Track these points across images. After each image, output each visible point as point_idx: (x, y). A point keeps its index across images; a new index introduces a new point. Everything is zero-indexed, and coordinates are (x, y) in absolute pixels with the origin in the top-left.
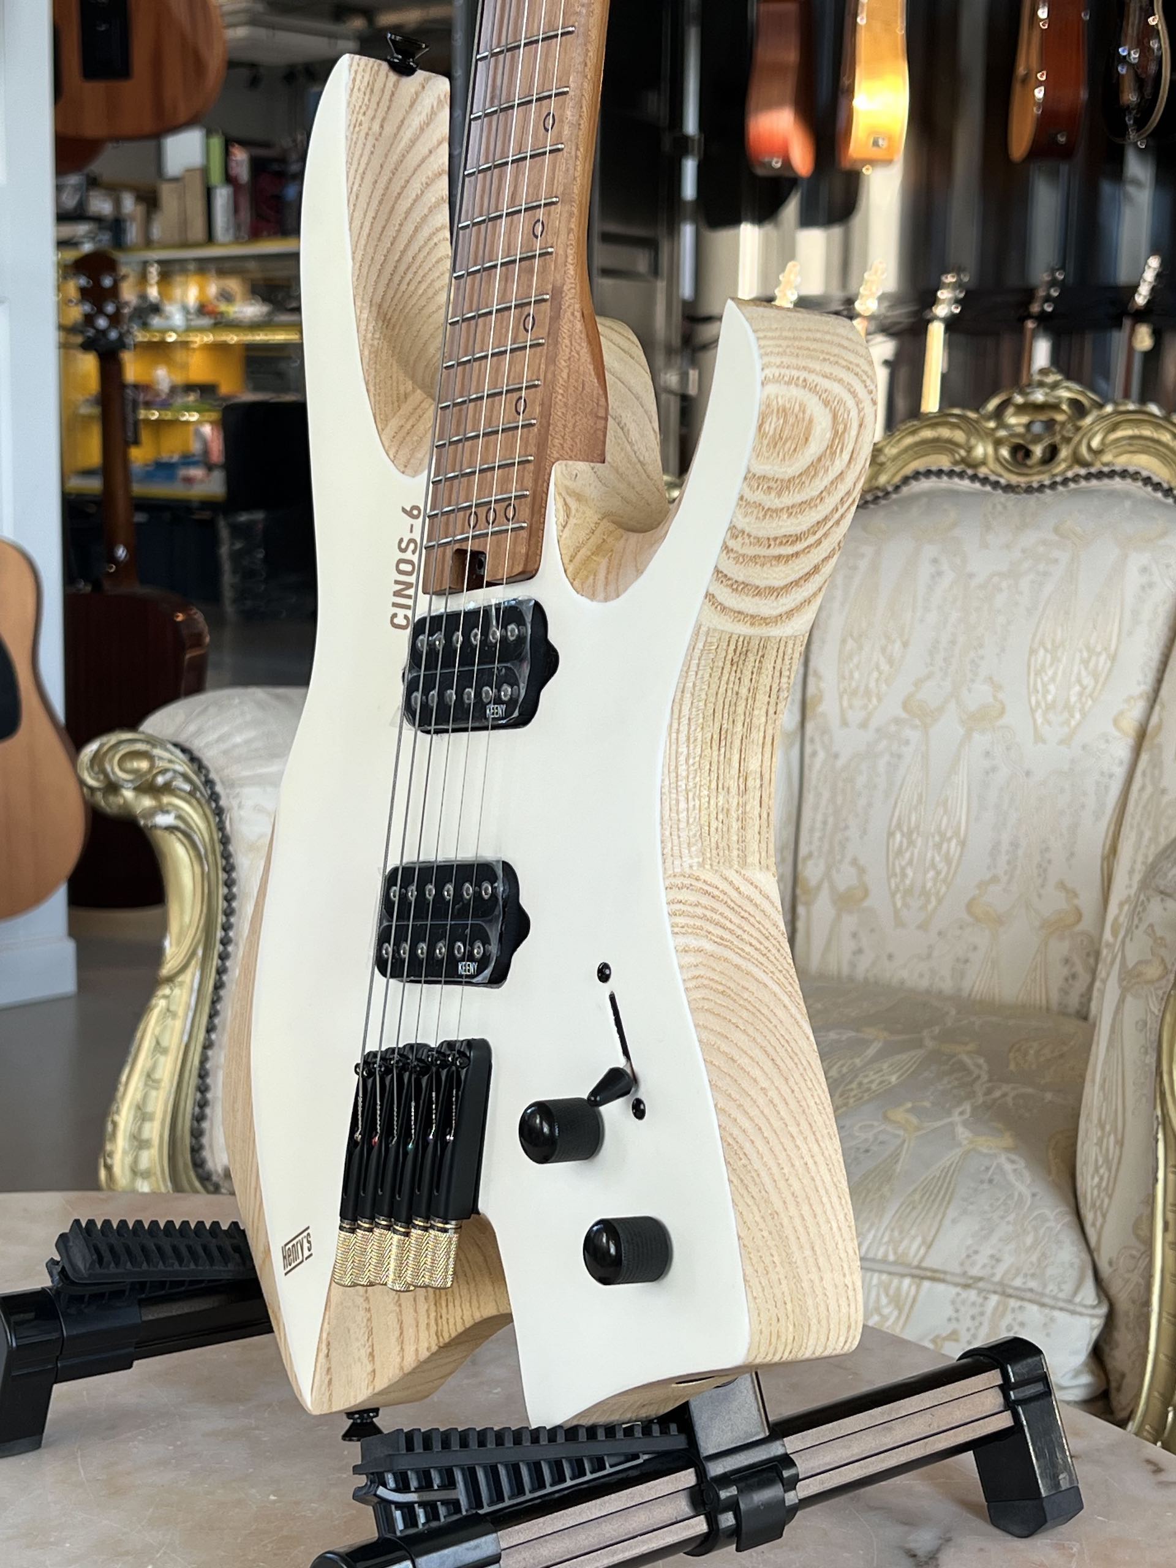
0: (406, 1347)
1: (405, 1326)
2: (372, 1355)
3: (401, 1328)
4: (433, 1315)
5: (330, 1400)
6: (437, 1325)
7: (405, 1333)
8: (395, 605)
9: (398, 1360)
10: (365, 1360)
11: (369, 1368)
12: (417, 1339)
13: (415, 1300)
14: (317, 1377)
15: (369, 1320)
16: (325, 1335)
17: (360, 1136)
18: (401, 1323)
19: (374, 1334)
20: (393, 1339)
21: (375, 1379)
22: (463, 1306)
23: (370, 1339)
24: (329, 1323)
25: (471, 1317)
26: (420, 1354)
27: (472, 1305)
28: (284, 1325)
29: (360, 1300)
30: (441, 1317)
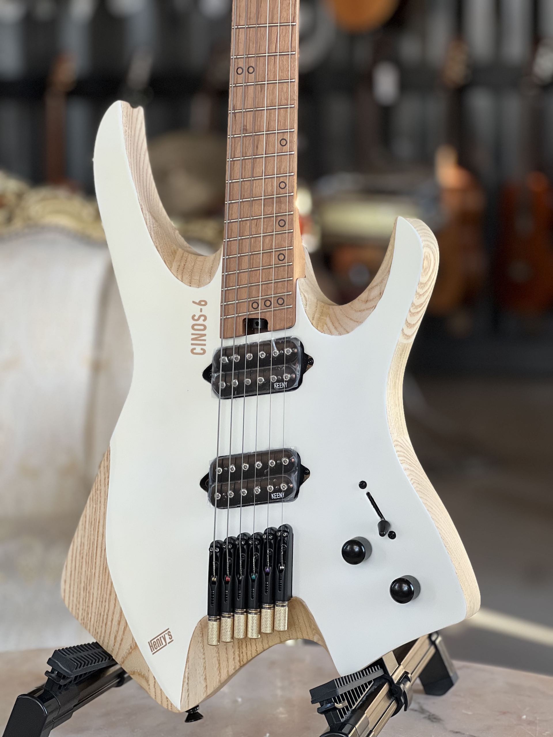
0: (222, 671)
1: (221, 662)
2: (205, 679)
3: (219, 663)
4: (237, 653)
5: (188, 704)
6: (240, 657)
7: (221, 665)
8: (192, 344)
9: (219, 678)
10: (203, 682)
11: (204, 685)
12: (228, 666)
13: (226, 649)
14: (184, 694)
15: (205, 663)
16: (186, 675)
17: (215, 579)
18: (219, 661)
19: (206, 669)
20: (215, 669)
21: (207, 689)
22: (257, 644)
23: (205, 672)
24: (188, 668)
25: (262, 648)
26: (230, 672)
27: (263, 643)
28: (154, 677)
29: (201, 655)
30: (242, 653)
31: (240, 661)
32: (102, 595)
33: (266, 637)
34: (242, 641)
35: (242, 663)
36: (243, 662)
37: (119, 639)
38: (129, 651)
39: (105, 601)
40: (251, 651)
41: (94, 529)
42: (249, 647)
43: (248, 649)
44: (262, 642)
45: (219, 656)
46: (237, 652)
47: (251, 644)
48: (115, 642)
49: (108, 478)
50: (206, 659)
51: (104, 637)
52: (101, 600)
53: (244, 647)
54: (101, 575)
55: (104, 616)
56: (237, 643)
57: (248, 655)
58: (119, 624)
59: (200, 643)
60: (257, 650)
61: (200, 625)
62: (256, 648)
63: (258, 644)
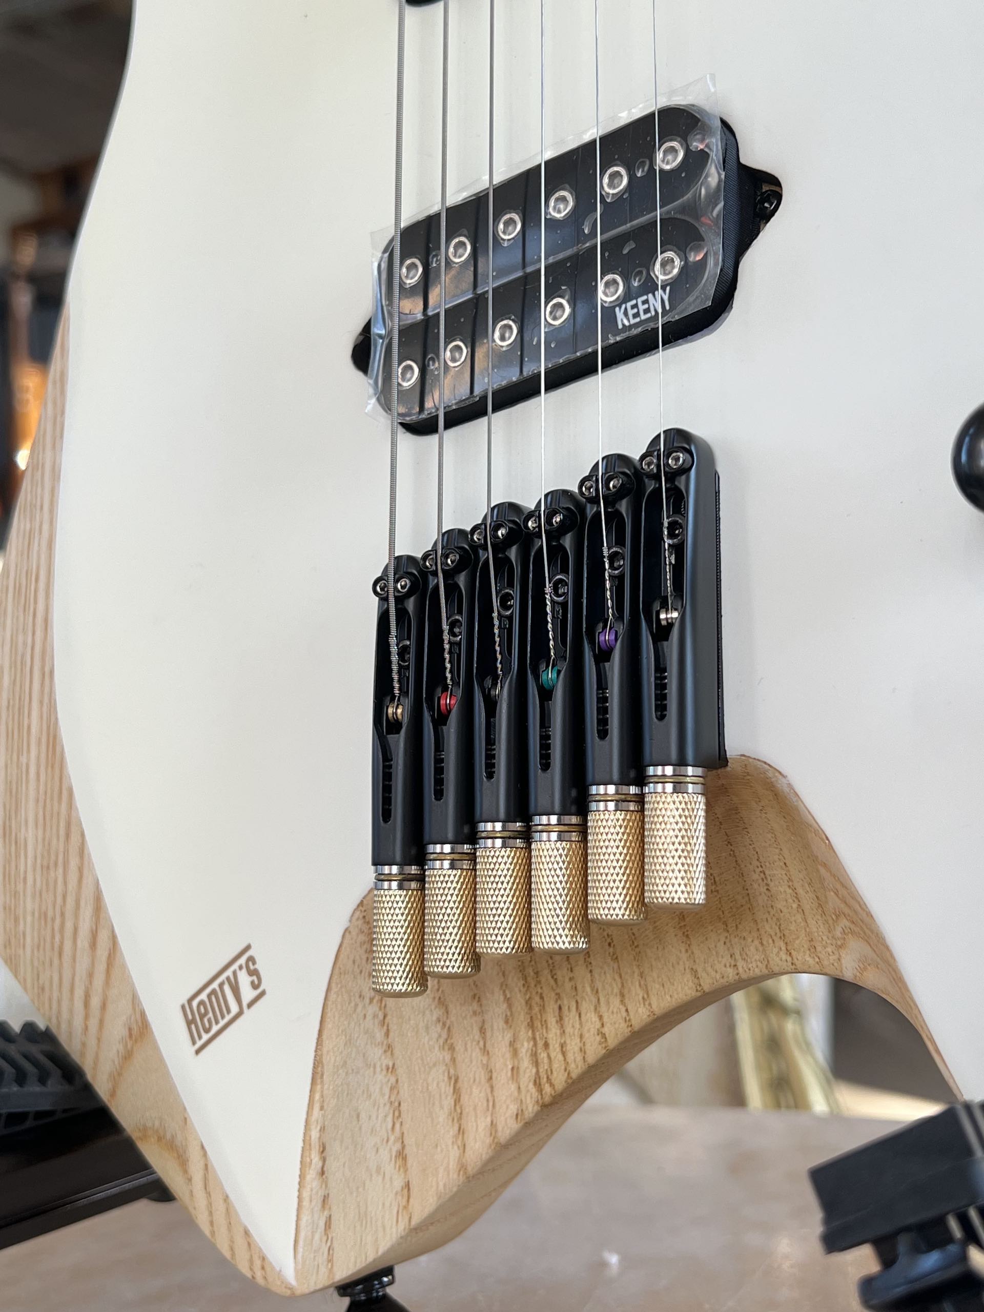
0: (470, 1124)
1: (464, 1085)
2: (401, 1155)
3: (457, 1091)
4: (525, 1047)
5: (330, 1261)
6: (536, 1063)
7: (465, 1098)
9: (454, 1153)
10: (390, 1168)
11: (398, 1183)
12: (492, 1105)
13: (482, 1031)
14: (305, 1219)
15: (394, 1088)
16: (315, 1134)
17: (399, 711)
18: (456, 1081)
19: (404, 1115)
20: (442, 1116)
21: (411, 1200)
22: (603, 1009)
23: (398, 1126)
24: (322, 1108)
25: (623, 1025)
26: (500, 1128)
27: (626, 1001)
28: (203, 1147)
29: (376, 1054)
30: (546, 1045)
31: (537, 1083)
32: (46, 843)
33: (637, 971)
34: (542, 998)
35: (547, 1089)
36: (552, 1085)
37: (95, 1002)
38: (126, 1045)
39: (56, 864)
40: (581, 1036)
42: (571, 1018)
43: (569, 1030)
44: (622, 995)
45: (453, 1060)
46: (526, 1044)
47: (577, 1008)
48: (87, 1017)
50: (400, 1071)
52: (45, 864)
53: (552, 1020)
54: (42, 769)
55: (53, 920)
56: (523, 1002)
57: (570, 1057)
58: (93, 945)
59: (367, 1001)
60: (606, 1030)
61: (360, 922)
62: (598, 1025)
63: (608, 1003)
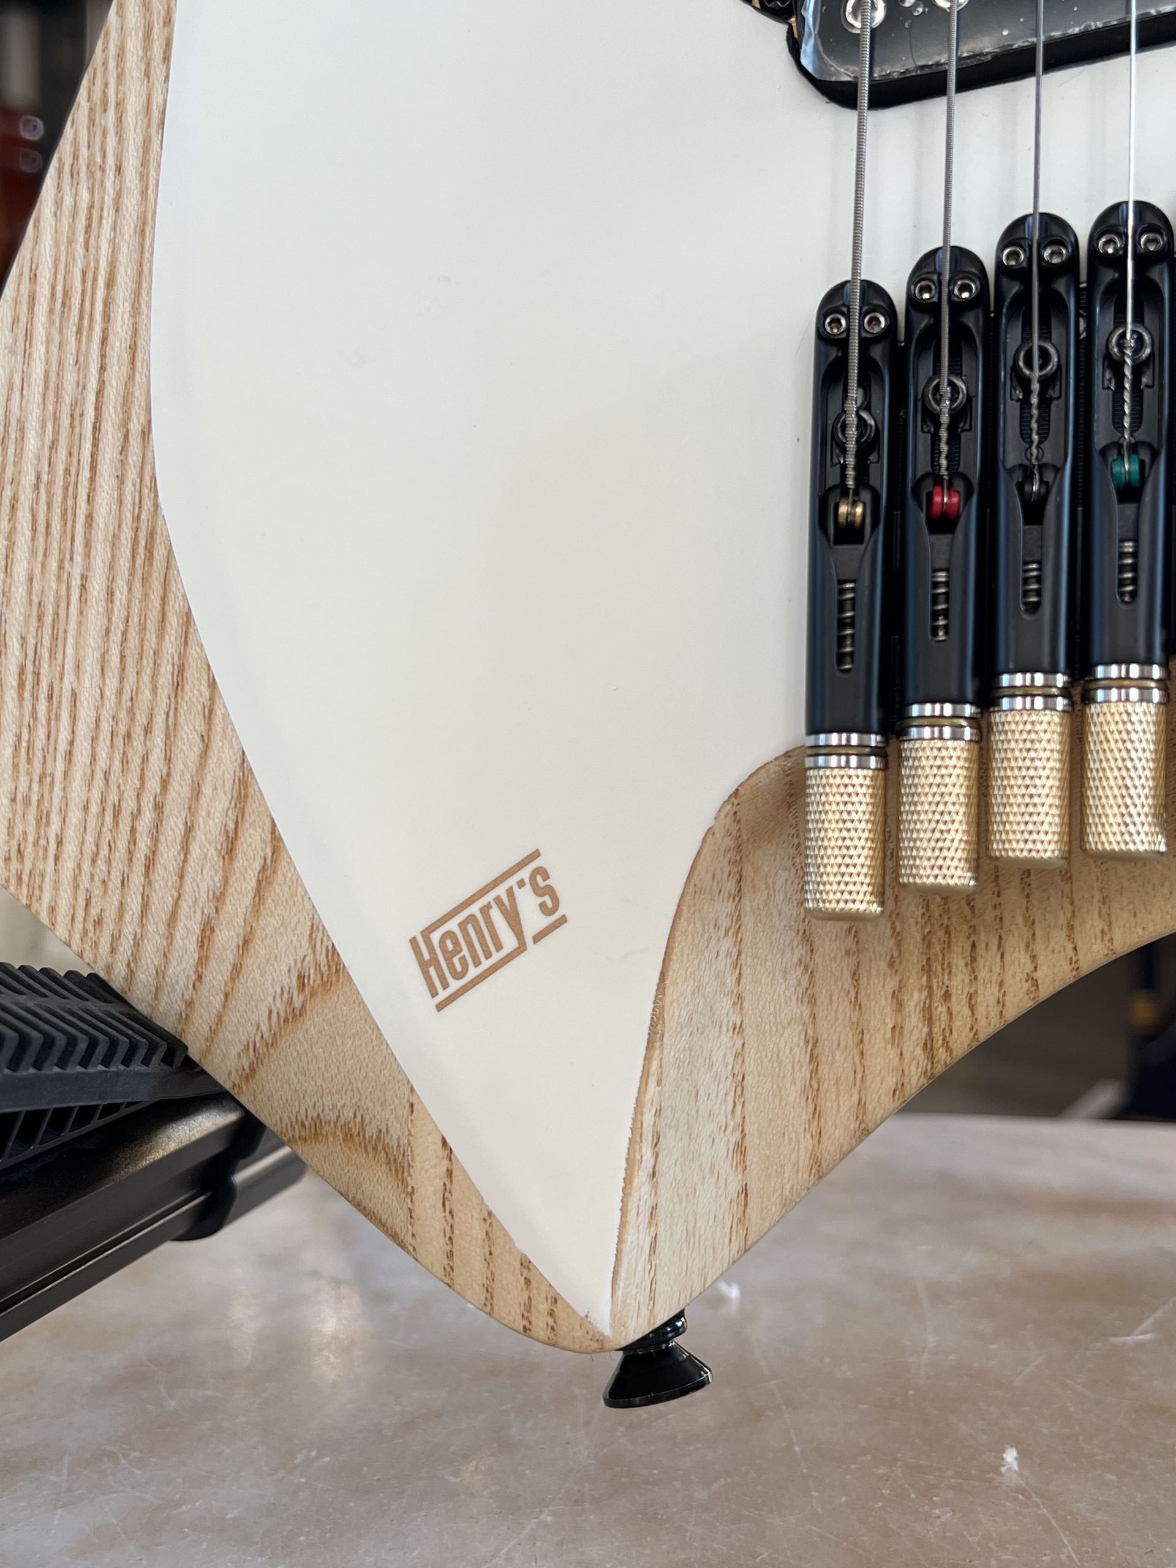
0: (829, 1104)
1: (824, 1049)
2: (740, 1149)
3: (814, 1059)
4: (914, 999)
5: (652, 1298)
6: (930, 1021)
7: (824, 1069)
9: (808, 1142)
10: (725, 1166)
11: (734, 1187)
12: (860, 1076)
14: (630, 1233)
15: (739, 1055)
16: (648, 1119)
17: (859, 510)
18: (814, 1046)
19: (747, 1094)
20: (793, 1092)
21: (748, 1211)
22: (1039, 947)
23: (739, 1107)
24: (659, 1083)
25: (1067, 967)
26: (870, 1108)
27: (1077, 936)
28: (444, 1143)
29: (725, 1005)
30: (947, 996)
31: (928, 1047)
32: (126, 696)
33: (1098, 895)
34: (948, 932)
35: (942, 1055)
36: (948, 1049)
37: (226, 938)
38: (291, 1000)
39: (148, 730)
40: (1001, 984)
41: (79, 331)
42: (988, 959)
43: (983, 974)
44: (1071, 928)
45: (814, 1016)
46: (916, 995)
47: (999, 946)
48: (203, 960)
49: (168, 21)
50: (748, 1031)
51: (137, 943)
52: (122, 729)
53: (959, 962)
54: (121, 584)
55: (136, 815)
56: (919, 937)
57: (981, 1011)
58: (230, 848)
59: (722, 931)
60: (1039, 975)
61: (729, 821)
62: (1029, 968)
63: (1048, 938)
